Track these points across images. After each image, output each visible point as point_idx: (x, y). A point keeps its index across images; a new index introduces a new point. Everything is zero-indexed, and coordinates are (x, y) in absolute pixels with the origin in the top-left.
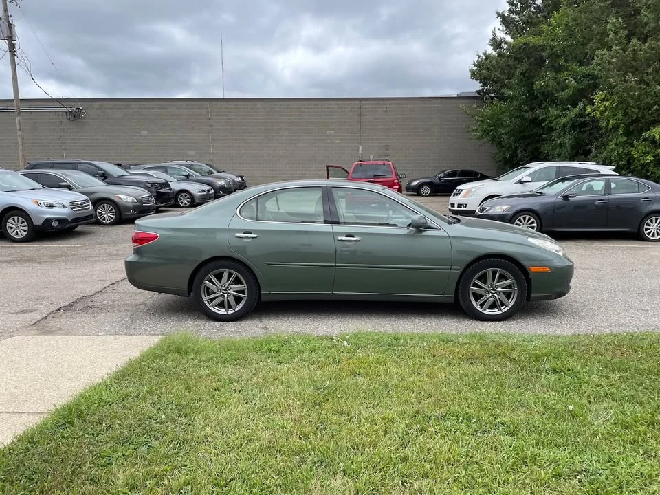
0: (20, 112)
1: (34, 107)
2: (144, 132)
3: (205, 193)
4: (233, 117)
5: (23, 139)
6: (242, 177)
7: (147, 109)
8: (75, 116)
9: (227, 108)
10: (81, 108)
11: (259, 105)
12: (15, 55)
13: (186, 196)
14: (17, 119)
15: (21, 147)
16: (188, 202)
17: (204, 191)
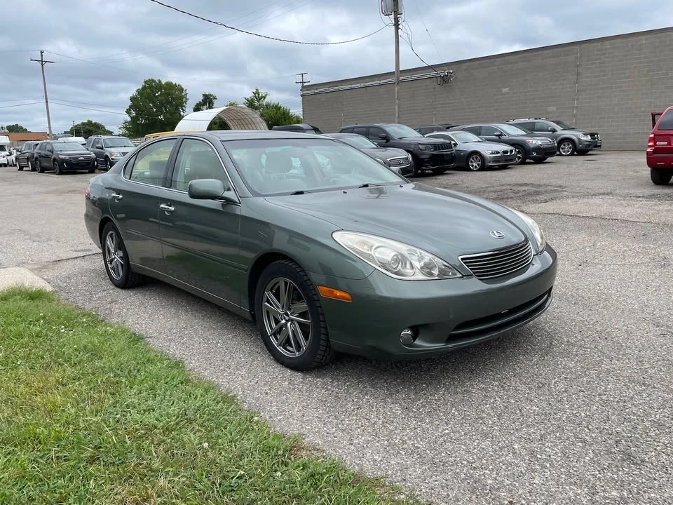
0: (399, 82)
1: (415, 76)
2: (505, 90)
3: (499, 155)
4: (606, 60)
5: (399, 108)
6: (592, 135)
7: (511, 63)
8: (445, 80)
9: (600, 50)
10: (451, 71)
11: (643, 40)
12: (399, 28)
13: (477, 158)
14: (396, 89)
15: (397, 115)
16: (478, 165)
17: (498, 153)
